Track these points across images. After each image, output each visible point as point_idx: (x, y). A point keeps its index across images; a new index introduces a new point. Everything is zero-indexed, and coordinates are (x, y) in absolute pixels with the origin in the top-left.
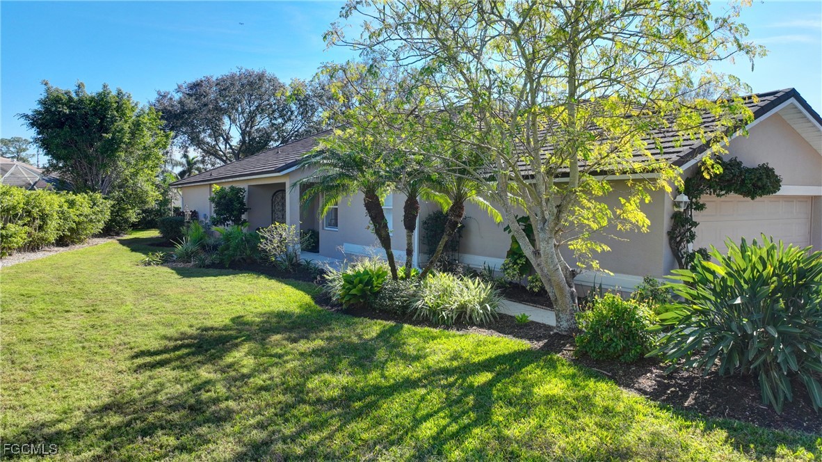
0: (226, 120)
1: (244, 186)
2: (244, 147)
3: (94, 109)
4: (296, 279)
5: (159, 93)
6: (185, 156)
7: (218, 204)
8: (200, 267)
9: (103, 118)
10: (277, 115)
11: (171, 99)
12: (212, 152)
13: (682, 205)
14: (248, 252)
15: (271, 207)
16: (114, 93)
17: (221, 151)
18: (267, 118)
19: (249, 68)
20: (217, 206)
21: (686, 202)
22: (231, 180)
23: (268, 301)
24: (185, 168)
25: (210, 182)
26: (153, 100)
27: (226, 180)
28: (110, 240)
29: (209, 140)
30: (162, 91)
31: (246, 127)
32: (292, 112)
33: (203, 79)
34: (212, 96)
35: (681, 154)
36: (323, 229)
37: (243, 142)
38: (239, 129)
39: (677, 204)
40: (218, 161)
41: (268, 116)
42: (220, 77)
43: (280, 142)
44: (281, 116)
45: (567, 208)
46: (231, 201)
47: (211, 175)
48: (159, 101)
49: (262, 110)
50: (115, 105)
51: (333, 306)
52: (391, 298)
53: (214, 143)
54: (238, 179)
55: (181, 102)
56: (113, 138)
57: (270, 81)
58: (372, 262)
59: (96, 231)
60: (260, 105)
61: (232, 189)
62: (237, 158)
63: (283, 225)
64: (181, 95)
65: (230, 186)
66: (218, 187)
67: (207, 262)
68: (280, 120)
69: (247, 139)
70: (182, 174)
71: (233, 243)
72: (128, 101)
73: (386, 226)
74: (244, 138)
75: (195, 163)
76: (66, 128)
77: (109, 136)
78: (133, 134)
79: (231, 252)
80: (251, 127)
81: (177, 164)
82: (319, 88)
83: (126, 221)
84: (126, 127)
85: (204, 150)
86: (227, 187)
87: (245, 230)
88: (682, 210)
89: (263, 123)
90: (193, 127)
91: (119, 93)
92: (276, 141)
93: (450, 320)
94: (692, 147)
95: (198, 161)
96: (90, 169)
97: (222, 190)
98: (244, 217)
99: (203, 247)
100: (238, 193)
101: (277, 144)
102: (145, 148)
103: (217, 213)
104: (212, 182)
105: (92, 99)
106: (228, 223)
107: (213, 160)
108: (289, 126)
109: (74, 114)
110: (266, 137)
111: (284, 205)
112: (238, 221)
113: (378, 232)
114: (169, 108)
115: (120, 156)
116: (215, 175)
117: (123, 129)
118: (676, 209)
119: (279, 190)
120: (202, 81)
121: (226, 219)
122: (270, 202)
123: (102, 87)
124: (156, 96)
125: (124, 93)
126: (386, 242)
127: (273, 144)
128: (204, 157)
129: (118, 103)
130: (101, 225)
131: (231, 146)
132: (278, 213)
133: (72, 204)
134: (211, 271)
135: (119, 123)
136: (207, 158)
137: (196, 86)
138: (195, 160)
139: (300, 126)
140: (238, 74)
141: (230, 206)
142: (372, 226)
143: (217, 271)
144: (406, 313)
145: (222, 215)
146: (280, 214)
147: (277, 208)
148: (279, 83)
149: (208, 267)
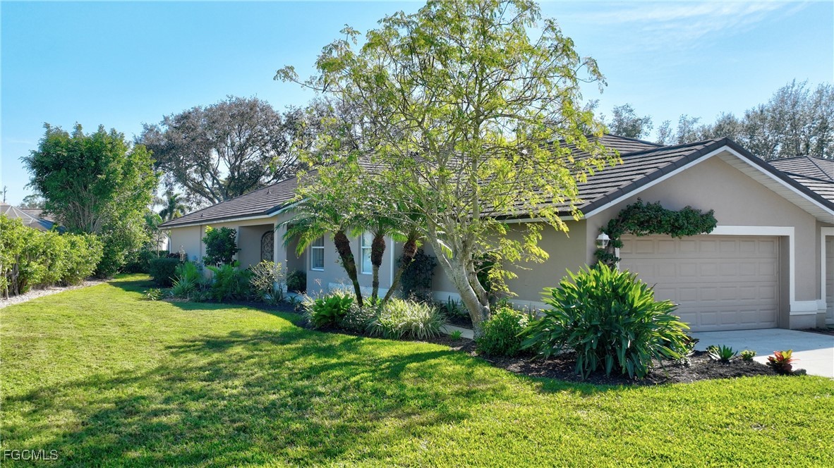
0: (214, 154)
1: (235, 227)
2: (233, 184)
3: (89, 150)
4: (281, 310)
5: (145, 126)
6: (169, 193)
7: (210, 245)
8: (196, 301)
9: (97, 160)
10: (269, 146)
11: (157, 132)
12: (198, 189)
13: (604, 243)
14: (238, 289)
15: (260, 248)
16: (108, 132)
17: (208, 188)
18: (259, 151)
19: (241, 97)
20: (209, 247)
21: (606, 241)
22: (223, 221)
23: (255, 323)
24: (166, 207)
25: (201, 224)
26: (139, 135)
27: (218, 222)
28: (101, 283)
29: (194, 176)
30: (149, 124)
31: (235, 162)
32: (286, 144)
33: (191, 110)
34: (200, 130)
35: (593, 201)
36: (310, 270)
37: (231, 179)
38: (228, 164)
39: (599, 242)
40: (204, 199)
41: (260, 149)
42: (209, 107)
43: (272, 177)
44: (274, 147)
45: (471, 243)
46: (223, 242)
47: (202, 216)
48: (145, 136)
49: (253, 142)
50: (109, 146)
51: (309, 327)
52: (354, 319)
53: (201, 179)
54: (229, 220)
55: (168, 136)
56: (107, 180)
57: (262, 110)
58: (343, 291)
59: (90, 273)
60: (250, 136)
61: (224, 230)
62: (227, 197)
63: (271, 263)
64: (167, 128)
65: (221, 227)
66: (210, 228)
67: (202, 297)
68: (272, 153)
69: (236, 174)
70: (163, 213)
71: (225, 281)
72: (121, 141)
73: (352, 260)
74: (232, 173)
75: (178, 201)
76: (63, 171)
77: (103, 177)
78: (125, 174)
79: (224, 289)
80: (241, 162)
81: (158, 202)
82: (316, 116)
83: (115, 263)
84: (119, 168)
85: (189, 187)
86: (219, 229)
87: (235, 269)
88: (604, 247)
89: (253, 156)
90: (178, 162)
91: (113, 132)
92: (268, 175)
93: (398, 335)
94: (606, 194)
95: (181, 199)
96: (84, 210)
97: (214, 230)
98: (234, 257)
99: (197, 285)
100: (229, 234)
101: (270, 179)
102: (135, 188)
103: (210, 253)
104: (203, 223)
105: (88, 141)
106: (219, 263)
107: (198, 198)
108: (282, 158)
109: (72, 157)
110: (256, 172)
111: (272, 245)
112: (228, 261)
113: (345, 266)
114: (155, 143)
115: (112, 197)
116: (206, 216)
117: (116, 170)
118: (599, 247)
119: (268, 231)
120: (189, 113)
121: (217, 260)
122: (260, 243)
123: (98, 128)
124: (142, 129)
125: (118, 133)
126: (353, 274)
127: (264, 179)
128: (189, 194)
129: (112, 143)
130: (93, 266)
131: (218, 183)
132: (267, 254)
133: (73, 244)
134: (206, 304)
135: (113, 165)
136: (192, 196)
137: (185, 117)
138: (178, 197)
139: (294, 158)
140: (228, 102)
141: (222, 246)
142: (341, 261)
143: (211, 305)
144: (365, 330)
145: (213, 255)
146: (269, 255)
147: (266, 249)
148: (273, 112)
149: (203, 301)
